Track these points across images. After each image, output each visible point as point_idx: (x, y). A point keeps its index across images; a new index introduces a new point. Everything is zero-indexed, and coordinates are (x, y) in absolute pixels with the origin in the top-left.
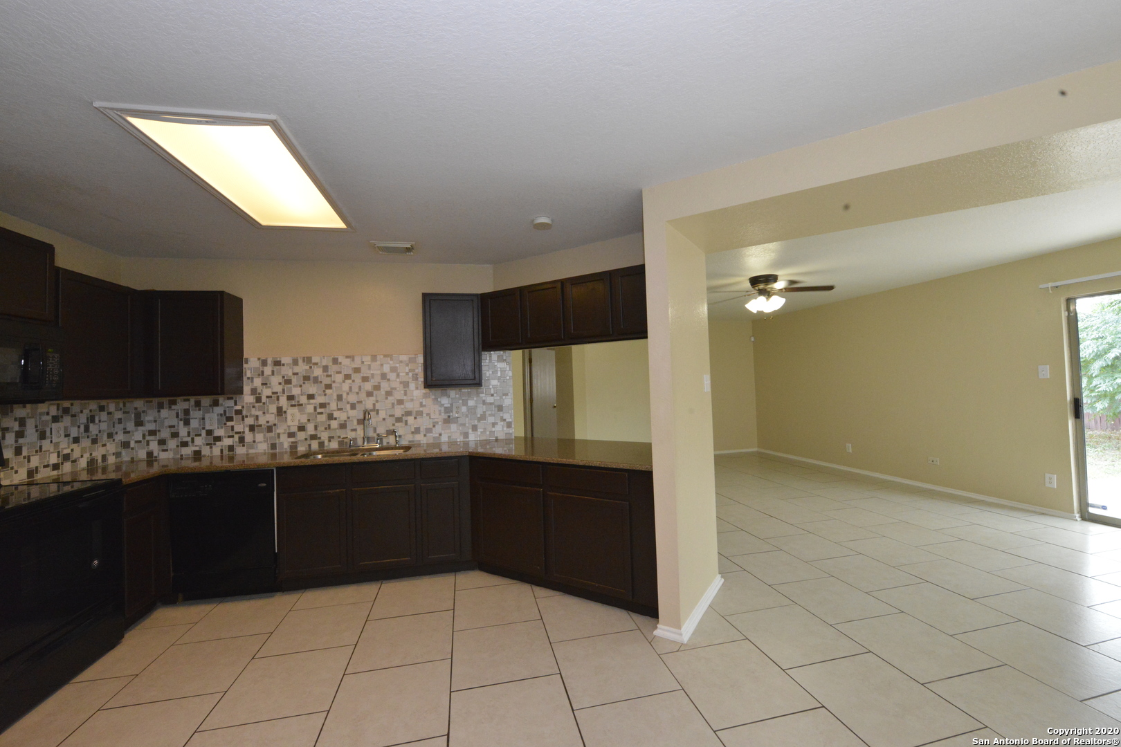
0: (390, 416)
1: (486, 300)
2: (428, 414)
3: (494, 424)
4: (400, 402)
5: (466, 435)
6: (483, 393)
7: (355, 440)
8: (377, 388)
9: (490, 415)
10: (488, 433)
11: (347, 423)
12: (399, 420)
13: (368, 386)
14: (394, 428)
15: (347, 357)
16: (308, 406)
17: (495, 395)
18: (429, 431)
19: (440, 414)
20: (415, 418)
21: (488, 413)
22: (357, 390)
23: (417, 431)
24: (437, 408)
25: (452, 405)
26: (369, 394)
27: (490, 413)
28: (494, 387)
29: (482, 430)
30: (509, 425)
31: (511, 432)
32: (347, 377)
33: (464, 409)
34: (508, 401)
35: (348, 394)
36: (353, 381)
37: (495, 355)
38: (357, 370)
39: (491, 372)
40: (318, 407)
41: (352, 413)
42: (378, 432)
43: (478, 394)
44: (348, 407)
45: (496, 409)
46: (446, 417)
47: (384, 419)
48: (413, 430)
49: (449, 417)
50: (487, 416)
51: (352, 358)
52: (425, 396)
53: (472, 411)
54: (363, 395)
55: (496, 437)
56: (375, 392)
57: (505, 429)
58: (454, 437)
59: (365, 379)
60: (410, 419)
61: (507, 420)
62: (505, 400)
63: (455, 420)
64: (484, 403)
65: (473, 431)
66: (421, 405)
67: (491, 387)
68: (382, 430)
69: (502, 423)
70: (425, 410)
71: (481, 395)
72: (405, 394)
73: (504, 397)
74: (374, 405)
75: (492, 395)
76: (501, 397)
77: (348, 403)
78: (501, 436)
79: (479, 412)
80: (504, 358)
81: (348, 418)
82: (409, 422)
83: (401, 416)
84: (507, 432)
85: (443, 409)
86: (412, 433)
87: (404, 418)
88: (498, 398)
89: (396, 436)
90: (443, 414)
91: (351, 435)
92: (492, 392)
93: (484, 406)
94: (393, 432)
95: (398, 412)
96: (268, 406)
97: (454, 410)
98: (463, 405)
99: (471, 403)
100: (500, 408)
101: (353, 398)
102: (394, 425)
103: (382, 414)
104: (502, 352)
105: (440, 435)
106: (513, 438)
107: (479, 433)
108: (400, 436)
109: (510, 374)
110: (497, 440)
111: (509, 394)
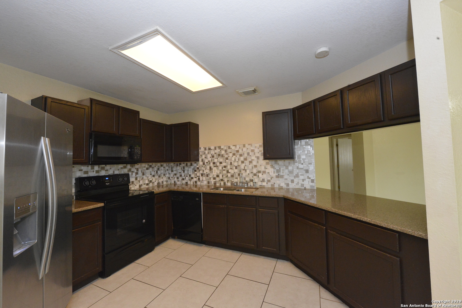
0: (252, 173)
1: (296, 111)
2: (268, 173)
3: (303, 180)
4: (256, 166)
5: (288, 185)
6: (297, 163)
7: (237, 183)
8: (246, 159)
9: (302, 175)
10: (300, 185)
11: (234, 175)
12: (255, 175)
13: (242, 159)
14: (253, 178)
15: (234, 146)
16: (220, 167)
17: (304, 164)
18: (269, 181)
19: (274, 173)
20: (262, 174)
21: (300, 174)
22: (238, 161)
23: (263, 181)
24: (272, 169)
25: (280, 168)
26: (243, 162)
27: (301, 174)
28: (304, 159)
29: (297, 183)
30: (313, 181)
31: (314, 185)
32: (234, 154)
33: (287, 171)
34: (311, 168)
35: (234, 162)
36: (236, 156)
37: (303, 142)
38: (238, 151)
39: (301, 151)
40: (223, 167)
41: (236, 171)
42: (246, 180)
43: (294, 163)
44: (234, 167)
45: (305, 172)
46: (277, 175)
47: (249, 174)
48: (261, 180)
49: (279, 174)
50: (299, 175)
51: (235, 146)
52: (267, 164)
53: (291, 172)
54: (240, 163)
55: (305, 187)
56: (245, 161)
57: (310, 183)
58: (281, 185)
59: (241, 155)
60: (260, 175)
61: (311, 178)
62: (310, 167)
63: (282, 177)
64: (298, 168)
65: (291, 182)
66: (265, 168)
67: (301, 159)
68: (248, 179)
69: (308, 180)
70: (267, 171)
71: (296, 164)
72: (258, 162)
73: (309, 165)
74: (244, 167)
75: (302, 164)
76: (307, 166)
77: (234, 166)
78: (308, 187)
79: (295, 173)
80: (309, 143)
81: (234, 173)
82: (260, 176)
83: (256, 173)
84: (312, 185)
85: (275, 170)
86: (261, 181)
87: (257, 174)
88: (306, 166)
89: (253, 183)
90: (275, 173)
91: (235, 180)
92: (302, 162)
93: (298, 170)
94: (252, 180)
95: (255, 171)
96: (207, 166)
97: (281, 171)
98: (286, 169)
99: (290, 168)
100: (307, 171)
101: (236, 164)
102: (253, 177)
103: (248, 172)
104: (307, 140)
105: (274, 183)
106: (315, 188)
107: (295, 184)
108: (255, 183)
109: (313, 152)
110: (305, 189)
111: (312, 164)
